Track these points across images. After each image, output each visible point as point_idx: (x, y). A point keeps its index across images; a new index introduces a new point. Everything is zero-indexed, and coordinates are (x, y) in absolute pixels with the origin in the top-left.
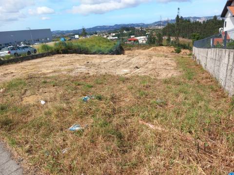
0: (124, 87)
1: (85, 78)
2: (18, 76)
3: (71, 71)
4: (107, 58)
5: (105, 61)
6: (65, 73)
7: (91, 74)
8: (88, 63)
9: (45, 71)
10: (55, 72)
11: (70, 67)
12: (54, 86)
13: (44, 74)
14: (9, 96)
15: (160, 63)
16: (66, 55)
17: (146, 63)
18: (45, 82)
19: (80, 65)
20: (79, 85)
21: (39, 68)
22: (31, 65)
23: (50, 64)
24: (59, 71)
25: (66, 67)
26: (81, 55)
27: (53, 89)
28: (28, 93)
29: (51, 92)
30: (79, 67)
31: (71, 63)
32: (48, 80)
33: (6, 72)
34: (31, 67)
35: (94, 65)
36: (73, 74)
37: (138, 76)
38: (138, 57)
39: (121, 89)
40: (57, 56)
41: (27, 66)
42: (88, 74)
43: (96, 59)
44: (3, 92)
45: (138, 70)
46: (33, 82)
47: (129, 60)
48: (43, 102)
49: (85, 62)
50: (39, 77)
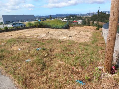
1: (43, 40)
2: (14, 37)
3: (39, 36)
4: (58, 31)
5: (57, 32)
6: (36, 37)
8: (48, 33)
9: (26, 35)
10: (31, 36)
11: (39, 34)
12: (27, 43)
13: (26, 37)
14: (6, 46)
15: (84, 35)
16: (39, 28)
18: (24, 41)
19: (44, 33)
20: (39, 43)
21: (24, 34)
22: (21, 32)
23: (30, 32)
24: (33, 36)
25: (37, 34)
26: (47, 29)
27: (26, 44)
28: (15, 45)
30: (43, 34)
31: (40, 32)
32: (26, 40)
33: (9, 35)
35: (50, 34)
36: (38, 38)
38: (74, 31)
40: (34, 29)
41: (19, 32)
42: (46, 38)
43: (52, 31)
44: (4, 44)
46: (19, 40)
47: (69, 32)
48: (19, 49)
49: (47, 32)
50: (23, 38)
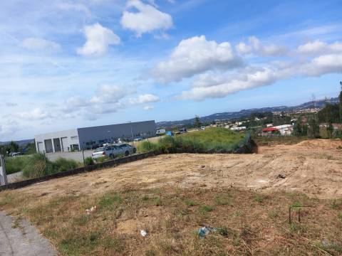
0: (263, 212)
1: (200, 194)
2: (112, 188)
3: (180, 180)
4: (231, 160)
5: (229, 165)
6: (172, 183)
7: (209, 187)
8: (203, 167)
9: (145, 180)
10: (158, 181)
11: (178, 174)
12: (158, 205)
13: (145, 185)
14: (101, 219)
15: (320, 169)
16: (174, 155)
17: (296, 169)
18: (146, 199)
19: (193, 171)
20: (192, 205)
21: (138, 174)
22: (128, 171)
23: (153, 168)
24: (165, 180)
25: (174, 175)
26: (194, 155)
27: (156, 211)
28: (124, 215)
29: (154, 216)
30: (191, 174)
31: (180, 168)
32: (150, 195)
33: (98, 181)
34: (128, 174)
35: (212, 171)
36: (182, 186)
37: (284, 193)
38: (280, 159)
39: (257, 217)
40: (161, 157)
41: (124, 171)
42: (205, 186)
43: (214, 161)
44: (94, 212)
45: (283, 181)
46: (130, 199)
47: (267, 163)
48: (143, 233)
49: (200, 167)
50: (138, 190)
